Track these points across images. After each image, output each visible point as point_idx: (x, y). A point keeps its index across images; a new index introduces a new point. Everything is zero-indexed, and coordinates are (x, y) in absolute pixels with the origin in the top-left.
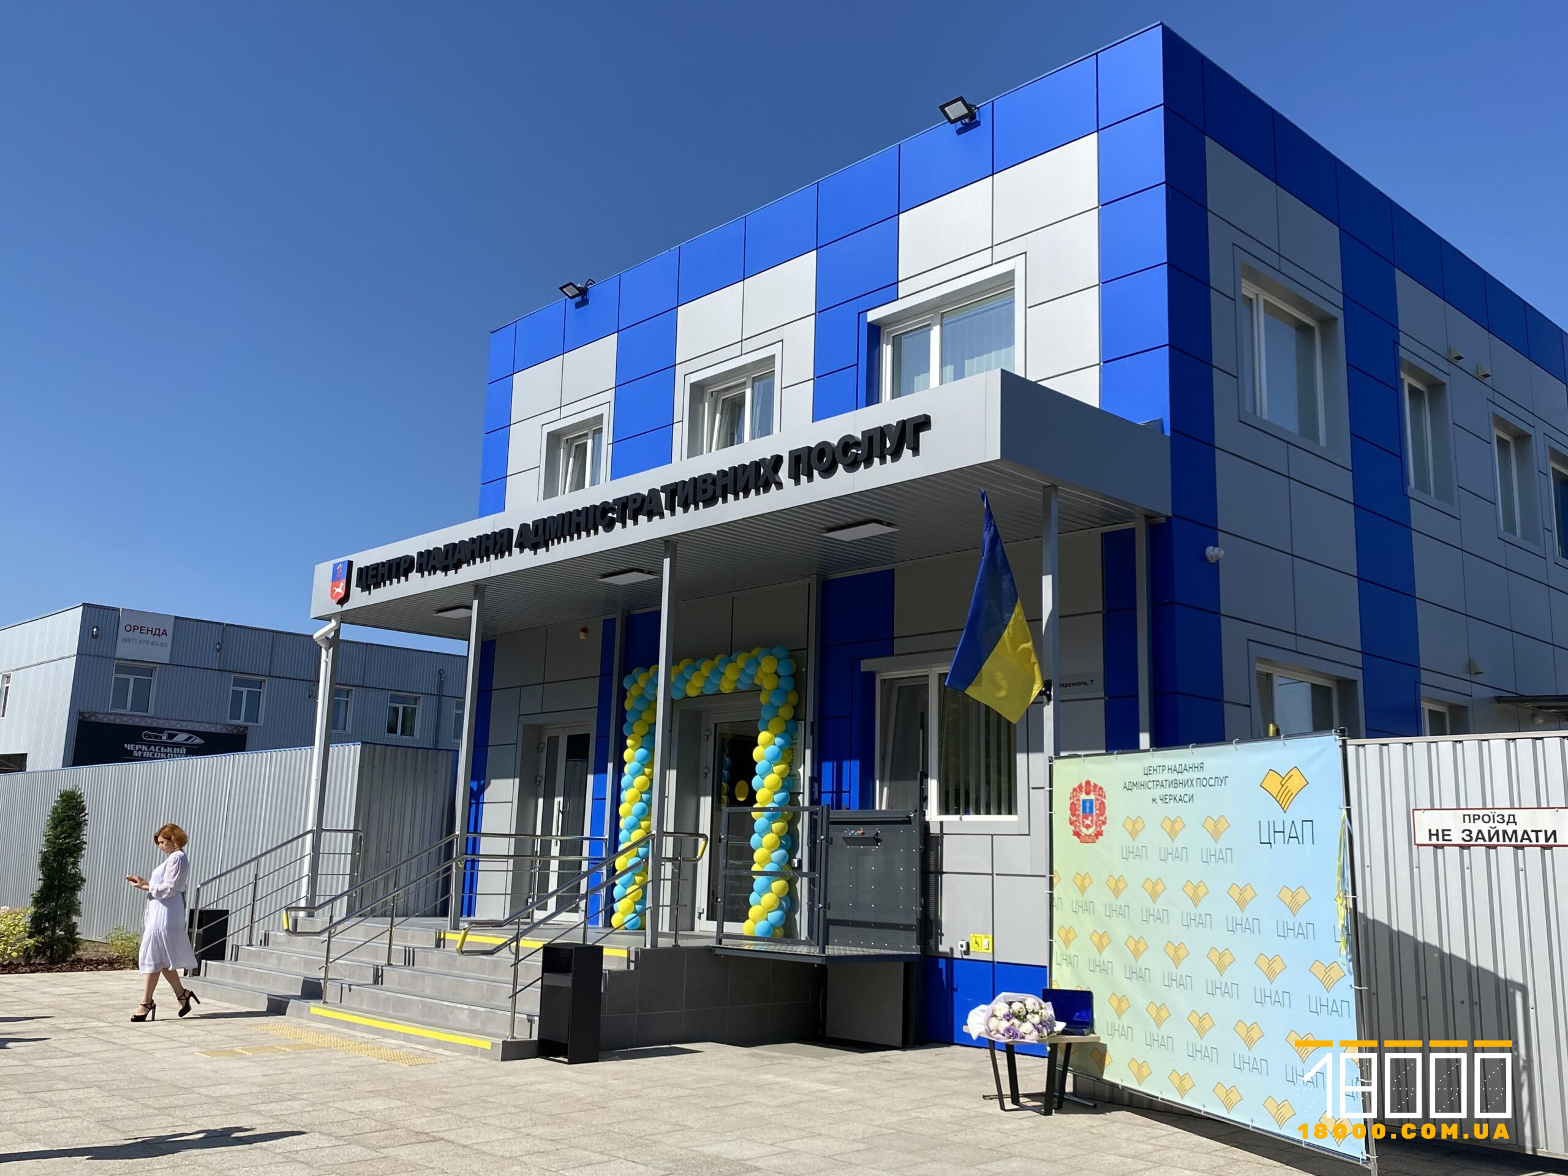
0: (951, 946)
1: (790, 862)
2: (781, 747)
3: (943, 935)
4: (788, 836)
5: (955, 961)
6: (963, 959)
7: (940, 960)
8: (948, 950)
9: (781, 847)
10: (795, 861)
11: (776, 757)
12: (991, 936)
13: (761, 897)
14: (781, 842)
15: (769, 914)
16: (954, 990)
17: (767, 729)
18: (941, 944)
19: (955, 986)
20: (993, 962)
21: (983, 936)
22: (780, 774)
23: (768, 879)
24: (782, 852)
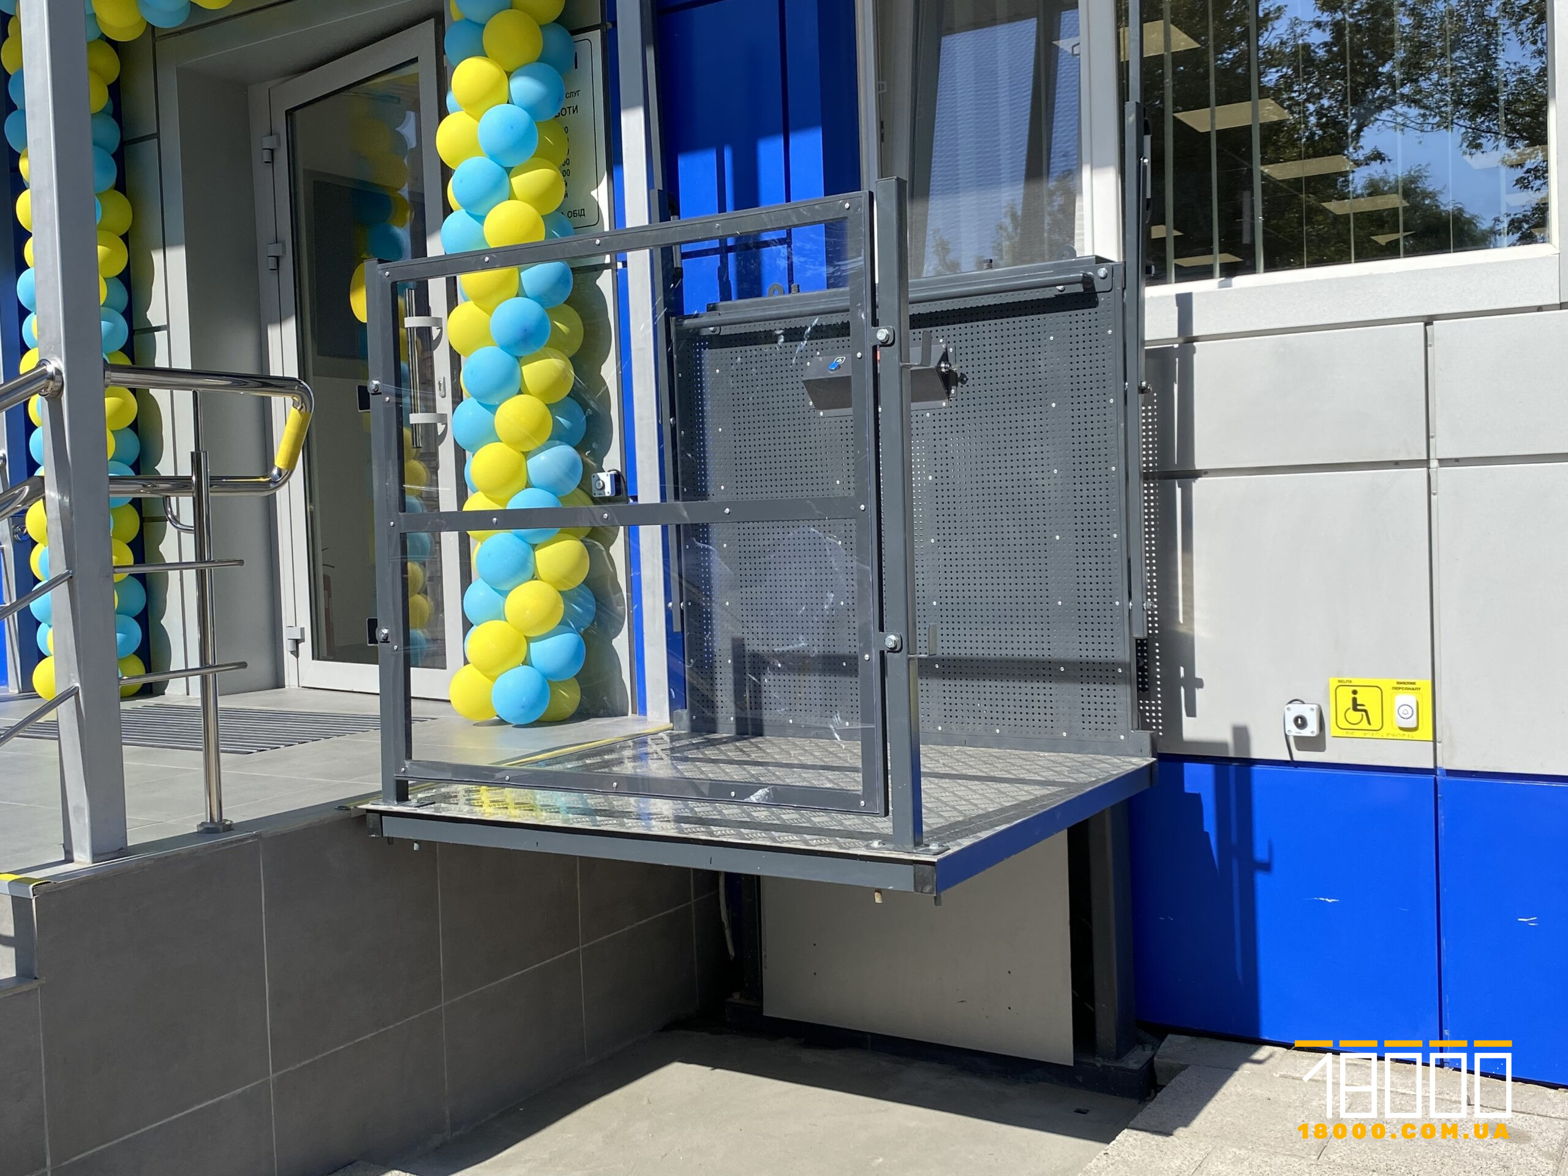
0: (1240, 721)
1: (586, 482)
2: (532, 110)
3: (1200, 684)
4: (574, 404)
5: (1257, 768)
6: (1292, 763)
7: (1189, 768)
8: (1226, 736)
9: (558, 436)
10: (605, 478)
11: (519, 144)
12: (1426, 684)
13: (504, 594)
14: (556, 423)
15: (533, 646)
16: (1253, 866)
17: (480, 52)
18: (1192, 713)
19: (1261, 853)
20: (1432, 771)
21: (1387, 684)
22: (537, 200)
23: (520, 537)
24: (564, 452)
